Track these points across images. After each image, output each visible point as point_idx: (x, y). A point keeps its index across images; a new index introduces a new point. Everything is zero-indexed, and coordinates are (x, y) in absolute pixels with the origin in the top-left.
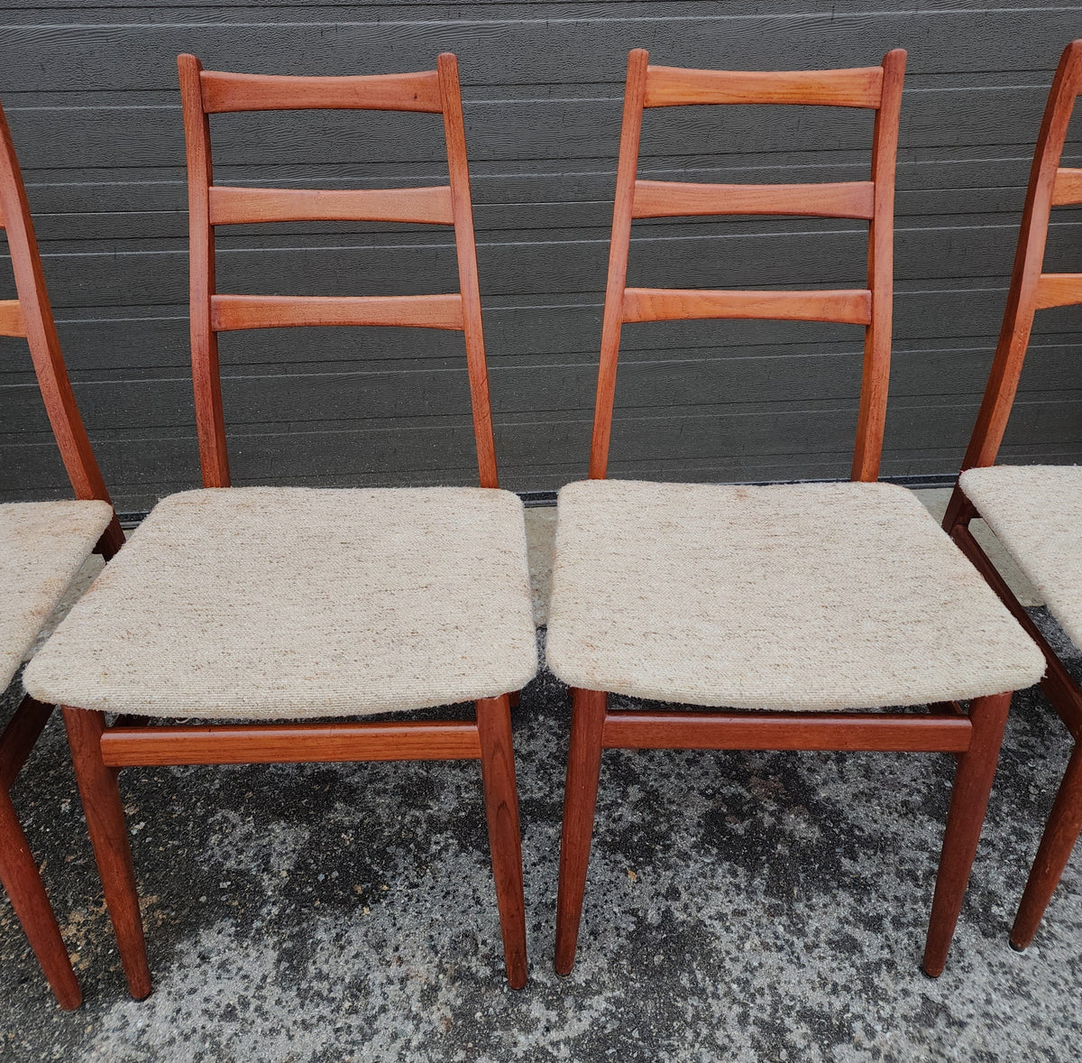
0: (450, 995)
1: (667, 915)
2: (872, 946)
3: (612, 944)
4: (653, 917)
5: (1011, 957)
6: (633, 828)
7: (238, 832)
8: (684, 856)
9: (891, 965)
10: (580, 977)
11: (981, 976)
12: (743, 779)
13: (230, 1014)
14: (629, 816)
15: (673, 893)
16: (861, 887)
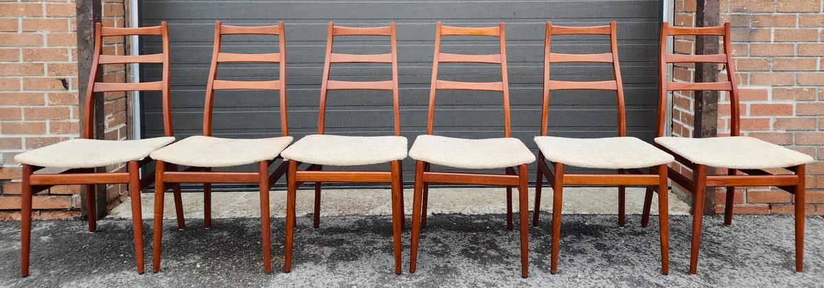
0: (378, 275)
1: (446, 266)
2: (507, 273)
3: (428, 269)
4: (442, 265)
5: (551, 276)
6: (438, 251)
7: (313, 248)
8: (454, 256)
9: (512, 276)
10: (417, 273)
11: (540, 279)
12: (477, 244)
13: (314, 276)
14: (437, 248)
15: (449, 262)
16: (508, 263)
